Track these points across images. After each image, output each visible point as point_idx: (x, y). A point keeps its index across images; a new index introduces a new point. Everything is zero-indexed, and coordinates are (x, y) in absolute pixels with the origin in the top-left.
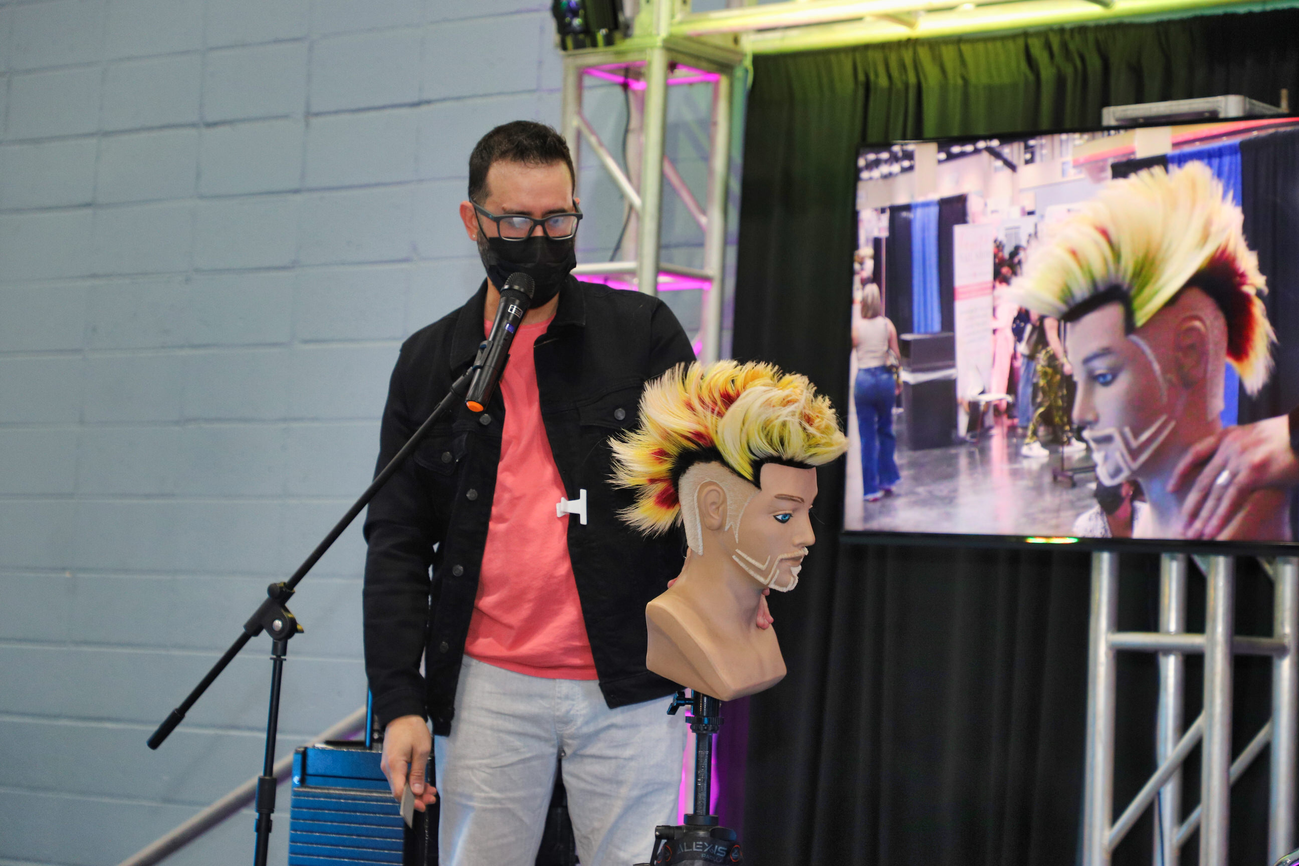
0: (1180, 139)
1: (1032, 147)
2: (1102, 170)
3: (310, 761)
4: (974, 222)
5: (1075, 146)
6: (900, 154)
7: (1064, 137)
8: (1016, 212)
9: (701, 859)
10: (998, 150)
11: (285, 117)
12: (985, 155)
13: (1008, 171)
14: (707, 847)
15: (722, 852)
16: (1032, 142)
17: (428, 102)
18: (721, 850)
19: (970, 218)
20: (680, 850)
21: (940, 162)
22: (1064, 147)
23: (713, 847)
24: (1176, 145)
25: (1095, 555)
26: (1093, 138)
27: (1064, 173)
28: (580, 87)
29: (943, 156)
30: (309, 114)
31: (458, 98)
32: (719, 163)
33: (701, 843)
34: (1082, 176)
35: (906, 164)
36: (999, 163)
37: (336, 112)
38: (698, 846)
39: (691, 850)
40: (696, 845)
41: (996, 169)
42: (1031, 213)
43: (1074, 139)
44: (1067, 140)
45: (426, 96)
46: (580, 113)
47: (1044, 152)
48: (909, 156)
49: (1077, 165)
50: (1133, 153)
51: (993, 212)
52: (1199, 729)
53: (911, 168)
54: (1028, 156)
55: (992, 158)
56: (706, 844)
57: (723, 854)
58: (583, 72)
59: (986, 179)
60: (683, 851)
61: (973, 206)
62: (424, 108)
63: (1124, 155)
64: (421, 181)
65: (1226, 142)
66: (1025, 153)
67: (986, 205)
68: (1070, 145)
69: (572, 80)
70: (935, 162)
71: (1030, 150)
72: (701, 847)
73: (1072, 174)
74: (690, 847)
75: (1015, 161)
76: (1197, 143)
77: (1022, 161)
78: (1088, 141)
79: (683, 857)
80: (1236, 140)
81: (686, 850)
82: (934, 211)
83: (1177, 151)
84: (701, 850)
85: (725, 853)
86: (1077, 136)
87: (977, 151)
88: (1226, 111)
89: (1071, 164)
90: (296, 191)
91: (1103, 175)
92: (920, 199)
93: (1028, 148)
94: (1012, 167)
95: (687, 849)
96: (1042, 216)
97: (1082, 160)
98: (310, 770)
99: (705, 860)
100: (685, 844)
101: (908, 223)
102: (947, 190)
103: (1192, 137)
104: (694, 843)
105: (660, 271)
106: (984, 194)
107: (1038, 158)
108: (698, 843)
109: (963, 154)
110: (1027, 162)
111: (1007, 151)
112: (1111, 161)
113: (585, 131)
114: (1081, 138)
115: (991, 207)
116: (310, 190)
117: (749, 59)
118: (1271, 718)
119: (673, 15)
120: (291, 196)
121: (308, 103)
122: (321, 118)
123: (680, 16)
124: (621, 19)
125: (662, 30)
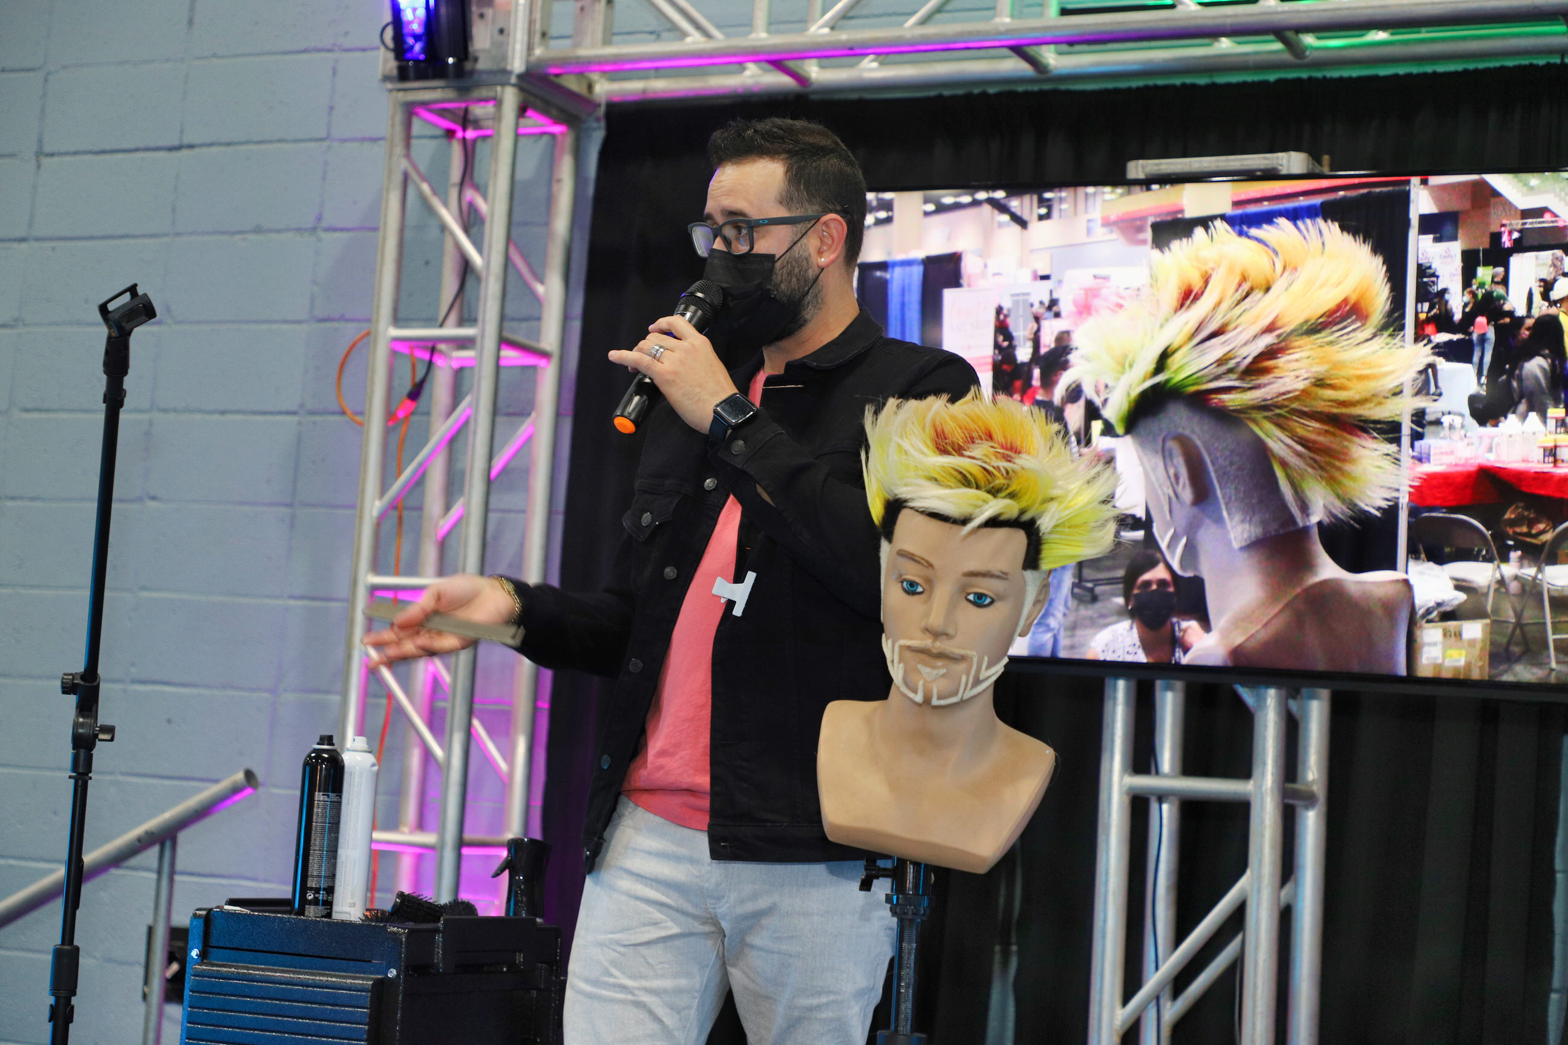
0: (1243, 197)
1: (1049, 200)
2: (1140, 229)
3: (215, 932)
4: (969, 285)
5: (1104, 201)
6: (874, 203)
7: (1091, 190)
8: (1026, 276)
10: (1003, 202)
11: (11, 155)
12: (987, 208)
13: (1016, 228)
16: (1048, 195)
17: (191, 147)
19: (964, 281)
21: (927, 214)
22: (1091, 201)
24: (1237, 204)
25: (1109, 682)
26: (1129, 193)
27: (1089, 231)
28: (408, 126)
29: (931, 207)
30: (40, 154)
31: (229, 144)
32: (561, 224)
34: (1114, 236)
35: (882, 215)
36: (1005, 218)
37: (76, 153)
41: (1000, 225)
42: (1045, 278)
43: (1103, 193)
44: (1095, 194)
45: (186, 140)
46: (408, 156)
47: (1064, 206)
48: (888, 206)
49: (1107, 223)
50: (1181, 211)
51: (995, 275)
52: (1243, 890)
53: (889, 220)
54: (1043, 211)
55: (996, 212)
58: (411, 110)
59: (987, 235)
61: (969, 266)
62: (185, 152)
63: (1169, 213)
64: (178, 234)
65: (1303, 202)
66: (1039, 207)
67: (986, 266)
68: (1099, 200)
69: (399, 118)
70: (921, 214)
71: (1046, 204)
73: (1100, 232)
75: (1026, 217)
76: (1266, 203)
77: (1035, 217)
78: (1122, 195)
80: (1317, 200)
82: (917, 272)
83: (1239, 211)
86: (1108, 189)
87: (976, 203)
89: (1099, 222)
90: (23, 240)
91: (1141, 236)
92: (900, 257)
93: (1042, 202)
94: (1022, 223)
96: (1060, 282)
97: (1113, 218)
98: (213, 943)
101: (884, 284)
102: (936, 246)
103: (1258, 195)
105: (504, 342)
106: (984, 253)
107: (1055, 213)
109: (957, 206)
110: (1041, 218)
111: (1014, 204)
112: (1151, 220)
113: (413, 175)
114: (1112, 192)
115: (991, 270)
116: (37, 239)
117: (602, 110)
118: (1293, 877)
119: (530, 48)
120: (15, 245)
121: (40, 141)
122: (56, 159)
123: (538, 52)
124: (471, 49)
125: (517, 65)
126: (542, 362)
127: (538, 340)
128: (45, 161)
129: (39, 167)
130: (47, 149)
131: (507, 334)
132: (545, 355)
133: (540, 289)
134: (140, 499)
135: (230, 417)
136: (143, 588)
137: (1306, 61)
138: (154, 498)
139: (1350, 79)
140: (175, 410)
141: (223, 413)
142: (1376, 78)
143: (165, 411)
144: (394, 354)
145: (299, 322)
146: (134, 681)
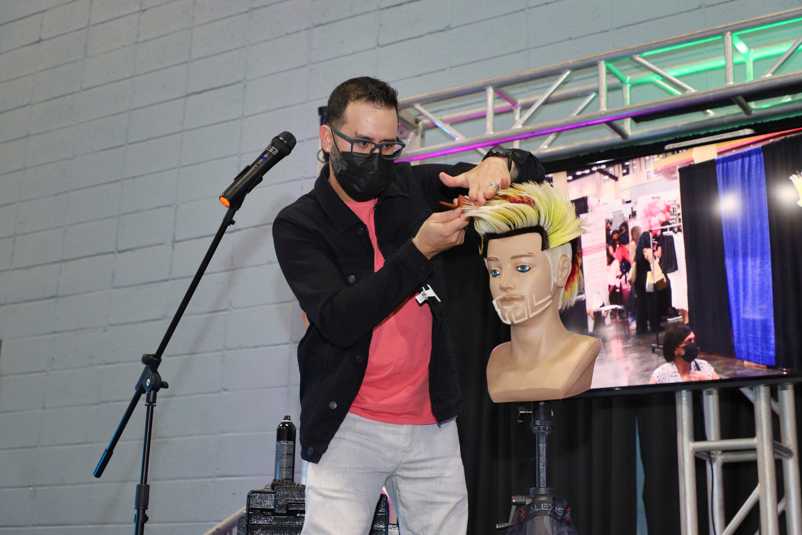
0: (722, 150)
1: (627, 166)
2: (673, 172)
4: (592, 211)
5: (654, 162)
7: (647, 158)
8: (619, 202)
9: (547, 515)
10: (605, 170)
12: (598, 174)
13: (613, 181)
14: (551, 507)
15: (560, 511)
16: (627, 163)
18: (560, 510)
19: (589, 210)
20: (532, 510)
21: (569, 181)
22: (647, 163)
23: (554, 508)
24: (719, 153)
26: (666, 156)
27: (648, 177)
29: (570, 178)
33: (547, 504)
34: (661, 177)
36: (607, 177)
38: (545, 506)
39: (540, 509)
40: (543, 506)
41: (605, 181)
42: (629, 202)
43: (654, 158)
44: (649, 159)
47: (635, 167)
49: (656, 172)
50: (693, 161)
51: (603, 204)
54: (625, 171)
55: (602, 175)
56: (550, 504)
57: (561, 513)
59: (599, 187)
60: (534, 511)
61: (591, 202)
63: (687, 163)
65: (752, 147)
66: (623, 170)
67: (599, 201)
68: (652, 161)
70: (566, 181)
71: (626, 168)
72: (547, 507)
73: (653, 177)
74: (539, 507)
75: (617, 175)
76: (734, 151)
77: (621, 174)
78: (663, 158)
79: (534, 515)
80: (759, 146)
81: (536, 510)
83: (721, 157)
84: (547, 509)
85: (562, 512)
86: (655, 156)
87: (592, 172)
89: (653, 172)
91: (674, 176)
93: (624, 167)
94: (615, 178)
95: (537, 509)
96: (636, 203)
97: (659, 169)
99: (550, 516)
100: (535, 505)
102: (575, 196)
103: (730, 148)
104: (542, 505)
106: (598, 195)
107: (631, 171)
108: (544, 504)
109: (583, 175)
110: (624, 174)
111: (611, 170)
112: (678, 167)
114: (658, 157)
115: (601, 203)
116: (174, 279)
120: (164, 283)
121: (174, 236)
122: (181, 244)
128: (176, 245)
129: (173, 247)
130: (177, 239)
134: (219, 391)
135: (259, 349)
136: (222, 432)
137: (752, 116)
138: (225, 390)
140: (235, 349)
141: (256, 347)
143: (230, 349)
145: (289, 302)
146: (218, 476)
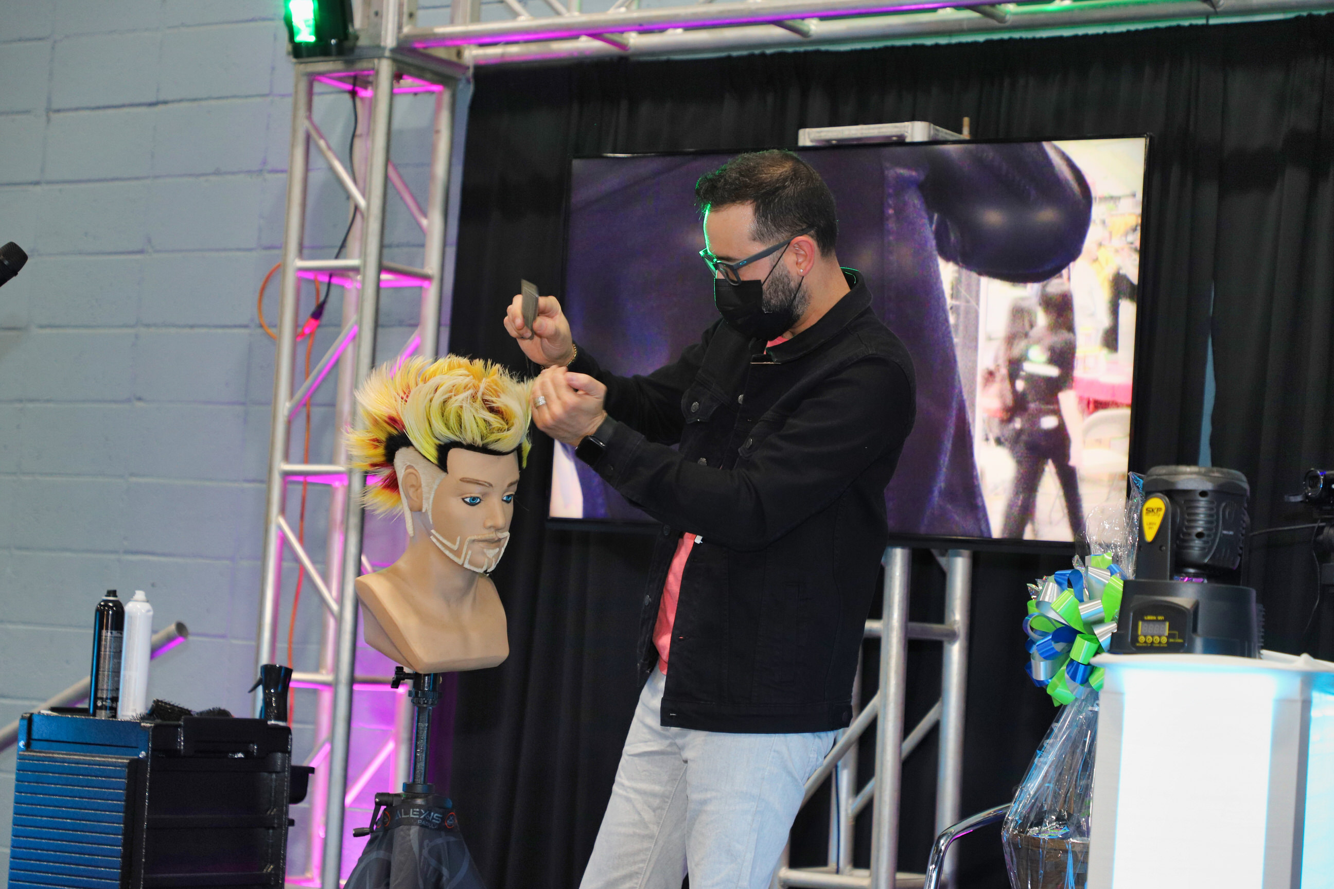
3: (35, 727)
9: (417, 825)
11: (27, 112)
14: (424, 814)
15: (437, 818)
17: (165, 102)
18: (436, 817)
20: (398, 816)
23: (429, 814)
28: (310, 93)
30: (50, 110)
31: (194, 100)
32: (440, 169)
33: (418, 810)
37: (77, 109)
38: (415, 813)
39: (408, 816)
40: (413, 811)
45: (162, 97)
46: (309, 118)
52: (874, 706)
56: (422, 810)
57: (438, 820)
58: (313, 78)
60: (400, 817)
62: (161, 108)
64: (157, 177)
69: (303, 86)
72: (418, 813)
74: (407, 813)
79: (400, 823)
81: (403, 816)
84: (417, 817)
85: (440, 819)
88: (912, 136)
90: (37, 183)
95: (405, 815)
98: (35, 736)
99: (422, 826)
100: (403, 810)
104: (411, 810)
105: (382, 269)
108: (414, 810)
113: (314, 135)
116: (49, 182)
117: (471, 72)
118: (941, 699)
119: (400, 28)
120: (31, 188)
121: (49, 100)
122: (61, 115)
123: (406, 30)
124: (351, 30)
125: (389, 41)
126: (426, 284)
127: (423, 265)
128: (55, 116)
129: (49, 120)
130: (55, 106)
131: (387, 263)
132: (427, 278)
133: (424, 222)
134: (128, 400)
135: (197, 330)
136: (132, 475)
137: (1008, 24)
138: (140, 399)
139: (1041, 39)
140: (155, 325)
141: (192, 327)
142: (1061, 38)
143: (148, 326)
144: (299, 281)
145: (250, 250)
146: (127, 552)
